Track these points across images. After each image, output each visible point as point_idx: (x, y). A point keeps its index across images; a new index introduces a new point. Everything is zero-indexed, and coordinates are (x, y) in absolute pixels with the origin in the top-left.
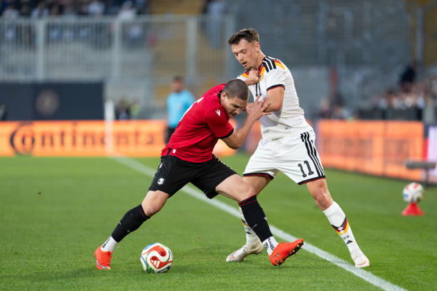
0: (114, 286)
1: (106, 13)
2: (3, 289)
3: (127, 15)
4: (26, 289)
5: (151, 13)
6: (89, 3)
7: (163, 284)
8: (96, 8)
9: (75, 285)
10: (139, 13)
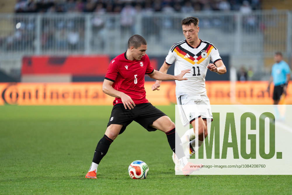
0: (235, 192)
1: (232, 9)
2: (161, 193)
3: (246, 10)
4: (177, 194)
5: (261, 9)
6: (219, 2)
7: (268, 191)
8: (225, 6)
9: (209, 191)
10: (254, 9)
